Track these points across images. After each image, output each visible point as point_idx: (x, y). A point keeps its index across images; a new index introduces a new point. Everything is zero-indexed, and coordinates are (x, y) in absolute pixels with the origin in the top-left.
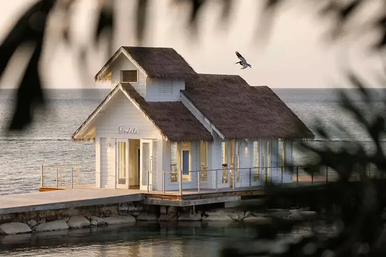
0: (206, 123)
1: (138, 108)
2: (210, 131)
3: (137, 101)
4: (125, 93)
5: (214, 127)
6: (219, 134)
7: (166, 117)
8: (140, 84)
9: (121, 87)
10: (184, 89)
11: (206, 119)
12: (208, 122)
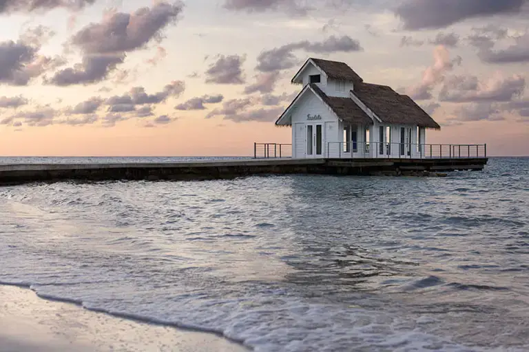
0: (369, 112)
1: (321, 100)
2: (372, 117)
3: (320, 95)
4: (312, 90)
5: (374, 114)
6: (378, 119)
7: (341, 106)
8: (323, 84)
9: (308, 86)
10: (352, 89)
11: (368, 109)
12: (370, 111)
